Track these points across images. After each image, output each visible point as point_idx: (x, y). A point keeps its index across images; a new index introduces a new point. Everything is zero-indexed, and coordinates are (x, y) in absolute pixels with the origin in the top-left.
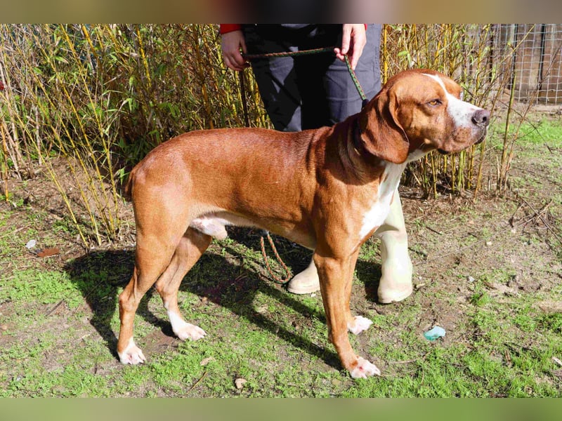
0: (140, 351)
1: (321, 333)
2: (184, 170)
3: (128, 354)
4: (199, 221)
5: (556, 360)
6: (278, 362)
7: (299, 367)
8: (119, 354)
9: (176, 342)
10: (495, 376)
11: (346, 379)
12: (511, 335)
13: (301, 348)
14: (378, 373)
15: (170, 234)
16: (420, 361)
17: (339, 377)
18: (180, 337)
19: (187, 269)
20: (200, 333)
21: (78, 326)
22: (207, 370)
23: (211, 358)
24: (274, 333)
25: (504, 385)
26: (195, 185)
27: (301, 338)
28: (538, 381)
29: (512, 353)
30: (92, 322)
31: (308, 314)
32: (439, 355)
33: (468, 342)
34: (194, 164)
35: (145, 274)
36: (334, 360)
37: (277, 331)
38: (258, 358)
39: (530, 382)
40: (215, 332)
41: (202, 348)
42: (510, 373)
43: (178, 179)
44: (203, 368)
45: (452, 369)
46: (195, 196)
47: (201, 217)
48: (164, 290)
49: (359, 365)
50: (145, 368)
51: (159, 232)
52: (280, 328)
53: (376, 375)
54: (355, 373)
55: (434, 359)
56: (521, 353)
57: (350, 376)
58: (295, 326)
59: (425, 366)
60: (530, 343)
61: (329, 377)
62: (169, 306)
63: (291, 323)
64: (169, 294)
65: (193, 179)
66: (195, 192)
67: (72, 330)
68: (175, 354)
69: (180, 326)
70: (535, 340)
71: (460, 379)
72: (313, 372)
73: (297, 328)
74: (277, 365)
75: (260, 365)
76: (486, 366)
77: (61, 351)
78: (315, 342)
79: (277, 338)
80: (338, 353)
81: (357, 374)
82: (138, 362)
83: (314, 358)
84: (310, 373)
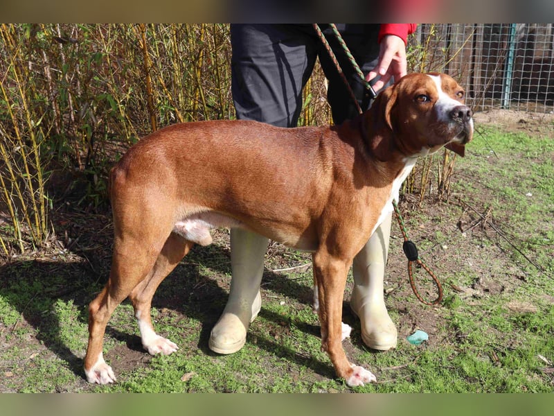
1: (304, 342)
3: (96, 372)
4: (181, 224)
5: (542, 357)
6: (266, 374)
7: (290, 378)
8: (86, 371)
9: (146, 358)
10: (489, 376)
11: (343, 388)
12: (492, 337)
13: (287, 359)
14: (374, 379)
15: (152, 238)
16: (413, 365)
17: (335, 386)
20: (172, 346)
21: (21, 344)
22: (191, 386)
23: (192, 373)
24: (254, 344)
25: (500, 385)
26: (180, 183)
27: (284, 348)
28: (529, 379)
29: (497, 354)
30: (39, 338)
31: (283, 323)
32: (430, 358)
33: (453, 344)
36: (330, 371)
37: (256, 342)
38: (243, 370)
39: (523, 381)
40: (186, 345)
41: (179, 362)
42: (502, 373)
44: (185, 384)
45: (446, 372)
46: (180, 196)
47: (185, 219)
48: (138, 298)
49: (355, 372)
50: (119, 389)
52: (258, 338)
53: (372, 382)
54: (352, 381)
55: (425, 363)
56: (507, 353)
57: (347, 385)
58: (274, 336)
59: (418, 369)
60: (511, 342)
61: (325, 387)
62: (141, 316)
63: (268, 332)
64: (142, 303)
65: (178, 177)
66: (181, 192)
67: (16, 348)
68: (148, 370)
70: (515, 339)
71: (459, 382)
72: (306, 383)
73: (277, 337)
74: (265, 377)
75: (247, 378)
76: (478, 367)
77: (9, 374)
78: (298, 351)
79: (257, 349)
80: (333, 361)
81: (354, 382)
83: (303, 368)
84: (304, 384)
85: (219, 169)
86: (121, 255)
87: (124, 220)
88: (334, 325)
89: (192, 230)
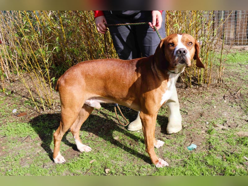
0: (63, 158)
1: (142, 148)
2: (82, 79)
3: (58, 159)
4: (88, 101)
5: (245, 158)
6: (124, 161)
7: (133, 163)
8: (54, 159)
9: (79, 153)
10: (219, 165)
11: (154, 168)
12: (225, 147)
13: (134, 155)
14: (168, 165)
15: (76, 107)
16: (186, 159)
17: (151, 167)
18: (80, 151)
19: (83, 121)
20: (89, 149)
21: (36, 147)
22: (93, 165)
23: (94, 160)
24: (122, 148)
25: (223, 169)
26: (87, 85)
27: (134, 150)
28: (237, 167)
29: (226, 155)
30: (42, 145)
31: (136, 140)
32: (194, 156)
33: (207, 150)
34: (86, 76)
35: (65, 125)
36: (148, 160)
37: (123, 148)
38: (115, 159)
39: (234, 168)
40: (96, 148)
41: (90, 156)
42: (225, 164)
43: (80, 83)
44: (91, 164)
45: (200, 162)
46: (87, 90)
47: (89, 99)
48: (74, 131)
49: (159, 162)
50: (66, 165)
51: (72, 107)
52: (124, 146)
53: (167, 166)
54: (158, 165)
55: (192, 158)
56: (230, 155)
57: (156, 167)
58: (131, 145)
59: (188, 161)
60: (234, 150)
61: (146, 167)
62: (76, 138)
63: (129, 144)
64: (75, 133)
65: (86, 82)
66: (87, 88)
67: (33, 148)
68: (78, 158)
69: (80, 146)
70: (236, 149)
71: (204, 167)
72: (139, 165)
73: (132, 146)
74: (123, 162)
75: (116, 162)
76: (215, 161)
77: (28, 158)
78: (140, 152)
79: (123, 150)
80: (150, 157)
81: (158, 166)
82: (62, 162)
83: (139, 159)
84: (138, 166)
85: (101, 78)
86: (64, 114)
87: (65, 101)
88: (149, 142)
89: (93, 103)
